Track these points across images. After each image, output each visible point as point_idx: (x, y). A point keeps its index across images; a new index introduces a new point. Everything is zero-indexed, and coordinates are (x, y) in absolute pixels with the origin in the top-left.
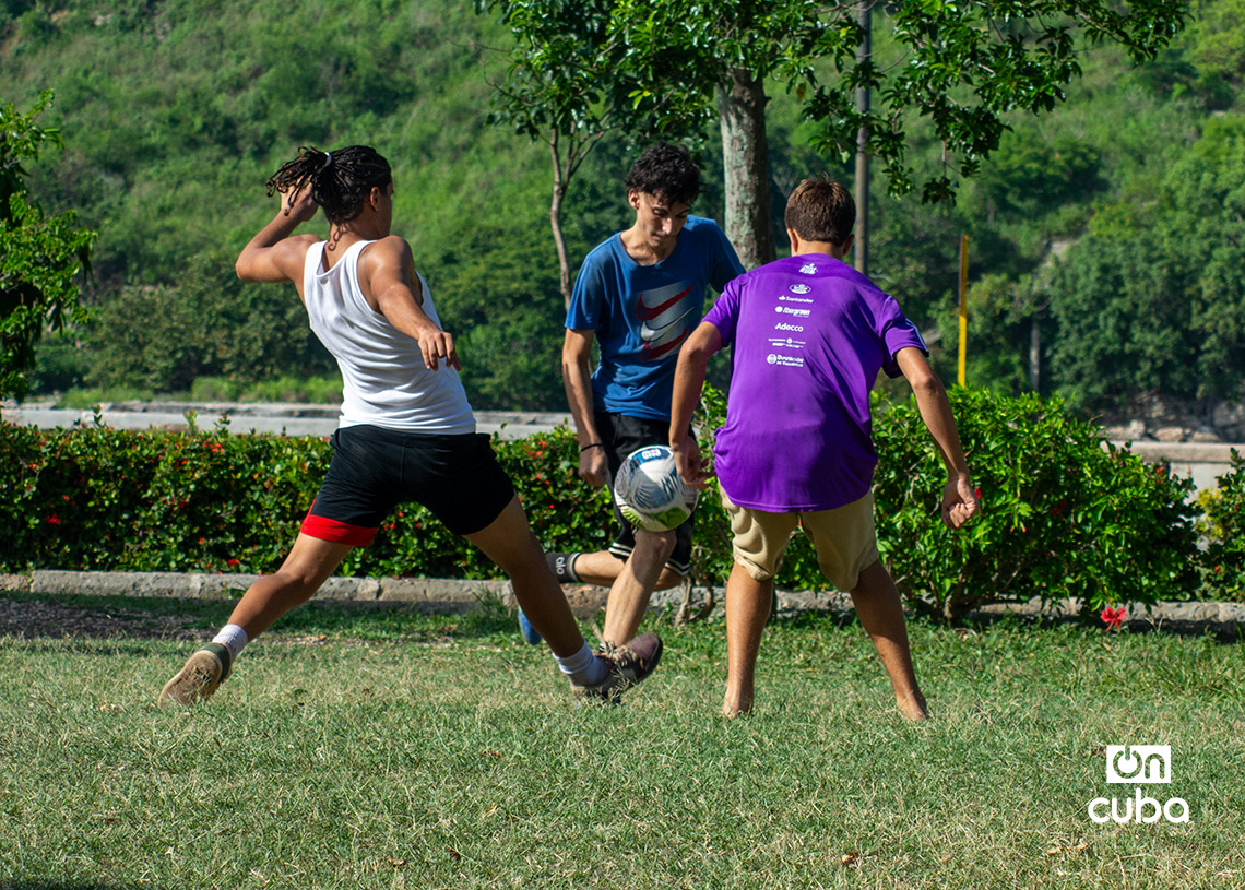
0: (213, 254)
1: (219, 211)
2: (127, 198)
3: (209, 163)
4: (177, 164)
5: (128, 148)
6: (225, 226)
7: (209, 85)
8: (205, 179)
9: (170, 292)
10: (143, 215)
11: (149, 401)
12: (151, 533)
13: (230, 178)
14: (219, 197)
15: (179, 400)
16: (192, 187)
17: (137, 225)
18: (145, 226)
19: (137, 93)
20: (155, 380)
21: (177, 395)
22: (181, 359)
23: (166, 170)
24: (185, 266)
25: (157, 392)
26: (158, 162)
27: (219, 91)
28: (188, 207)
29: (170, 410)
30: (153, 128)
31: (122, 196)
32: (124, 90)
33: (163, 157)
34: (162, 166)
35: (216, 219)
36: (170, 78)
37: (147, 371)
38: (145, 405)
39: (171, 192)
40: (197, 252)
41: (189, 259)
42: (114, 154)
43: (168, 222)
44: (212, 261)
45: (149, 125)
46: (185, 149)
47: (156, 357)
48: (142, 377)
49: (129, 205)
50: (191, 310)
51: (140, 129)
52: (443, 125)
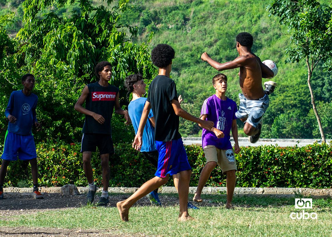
0: (204, 94)
1: (206, 82)
2: (179, 78)
3: (203, 68)
4: (194, 68)
5: (179, 64)
6: (207, 86)
7: (202, 45)
8: (201, 72)
9: (192, 105)
10: (184, 83)
11: (186, 137)
12: (196, 175)
13: (209, 72)
14: (206, 78)
15: (195, 137)
16: (198, 75)
17: (182, 86)
18: (184, 86)
19: (182, 48)
20: (188, 131)
21: (194, 135)
22: (195, 125)
23: (190, 70)
24: (196, 98)
25: (188, 134)
26: (188, 68)
27: (205, 47)
28: (197, 81)
29: (192, 140)
30: (186, 58)
31: (178, 78)
32: (177, 47)
33: (189, 66)
34: (189, 69)
35: (205, 84)
36: (191, 43)
37: (185, 128)
38: (185, 138)
39: (192, 76)
40: (199, 94)
41: (197, 96)
42: (175, 65)
43: (191, 85)
44: (204, 96)
45: (185, 57)
46: (196, 64)
47: (188, 124)
48: (184, 130)
49: (180, 80)
50: (198, 110)
51: (182, 58)
52: (270, 56)
